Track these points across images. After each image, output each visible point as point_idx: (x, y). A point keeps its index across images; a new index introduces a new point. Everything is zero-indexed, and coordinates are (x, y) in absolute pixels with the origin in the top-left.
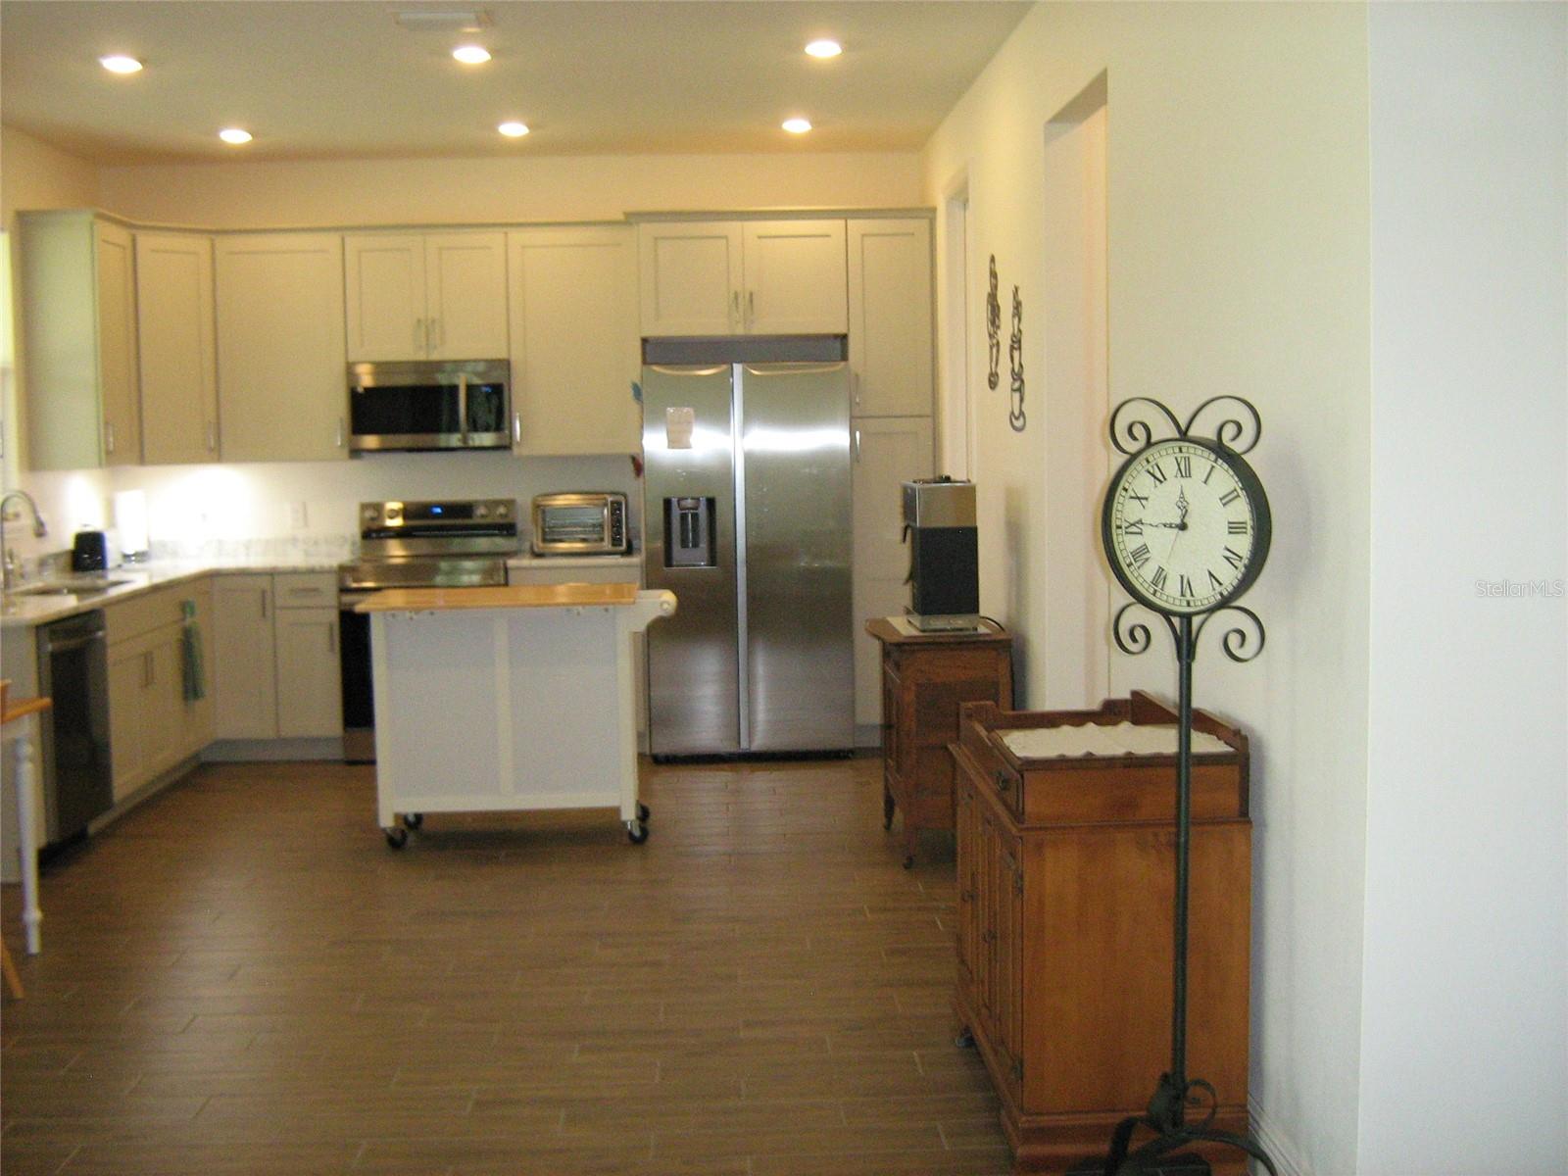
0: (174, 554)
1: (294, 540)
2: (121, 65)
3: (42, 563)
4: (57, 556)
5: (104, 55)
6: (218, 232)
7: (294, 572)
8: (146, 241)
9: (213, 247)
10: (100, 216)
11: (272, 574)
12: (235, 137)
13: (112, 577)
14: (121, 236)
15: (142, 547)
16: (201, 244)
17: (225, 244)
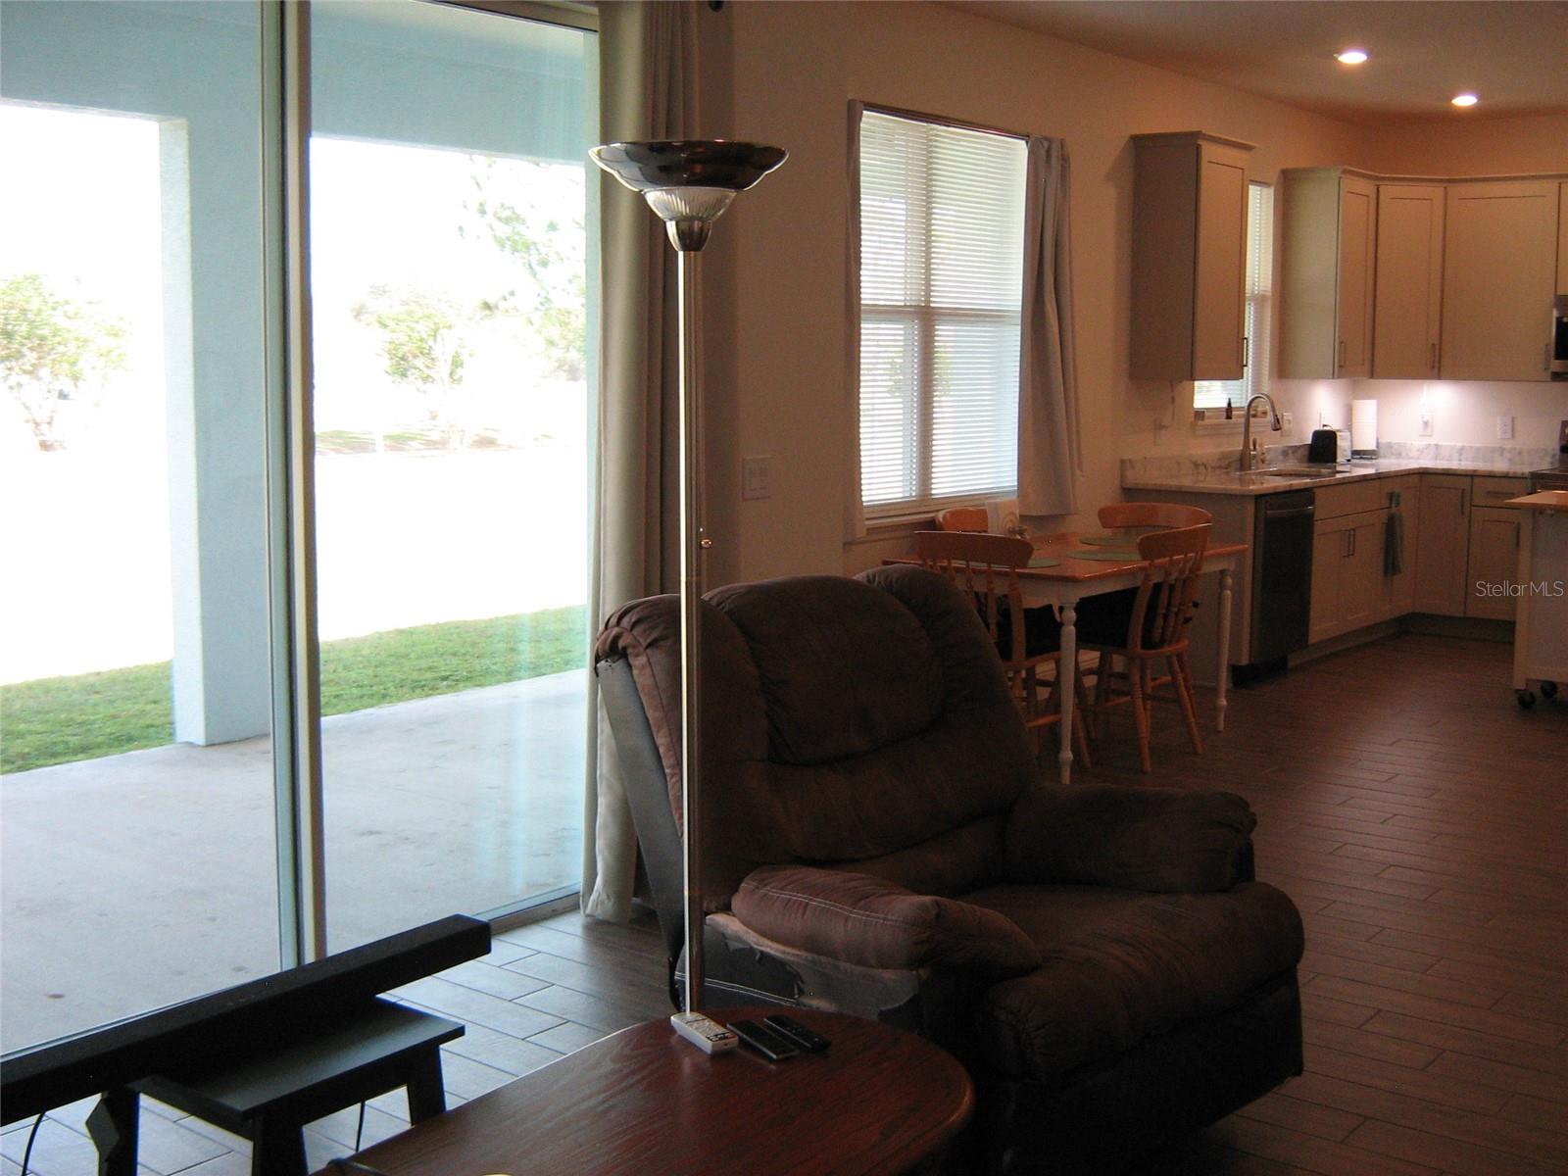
0: (1399, 455)
1: (1502, 450)
2: (1353, 58)
3: (1285, 453)
4: (1296, 449)
5: (1340, 52)
6: (1450, 181)
7: (1491, 476)
8: (1388, 191)
9: (1446, 194)
10: (1345, 172)
11: (1472, 475)
12: (1465, 101)
13: (1339, 469)
14: (1366, 187)
15: (1371, 446)
16: (1436, 192)
17: (1457, 190)
